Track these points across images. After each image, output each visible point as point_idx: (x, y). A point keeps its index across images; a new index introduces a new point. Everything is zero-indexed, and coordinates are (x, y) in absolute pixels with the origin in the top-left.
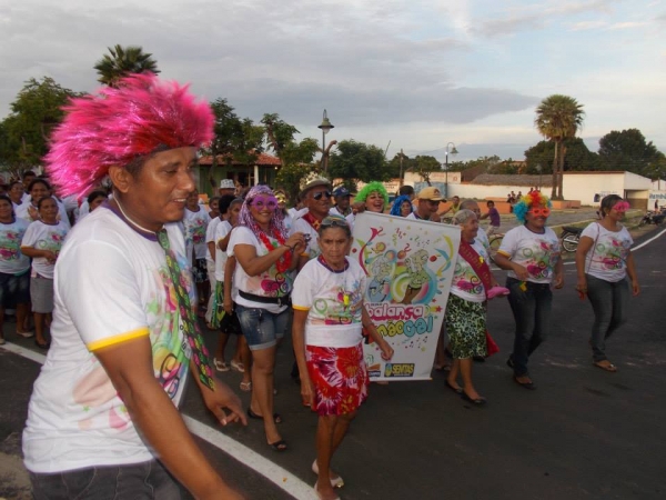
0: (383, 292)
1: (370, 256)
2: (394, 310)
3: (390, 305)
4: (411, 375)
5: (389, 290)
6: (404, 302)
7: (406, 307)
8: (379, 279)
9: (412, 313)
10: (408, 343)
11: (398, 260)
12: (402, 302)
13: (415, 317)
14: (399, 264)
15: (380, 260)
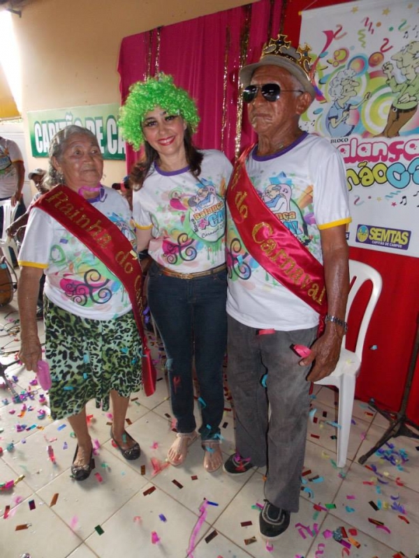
0: (350, 121)
1: (325, 73)
2: (368, 147)
3: (361, 140)
4: (405, 247)
5: (358, 117)
6: (386, 133)
7: (390, 141)
8: (341, 103)
9: (403, 151)
10: (398, 199)
11: (370, 70)
12: (383, 134)
13: (408, 157)
14: (372, 75)
15: (342, 75)
